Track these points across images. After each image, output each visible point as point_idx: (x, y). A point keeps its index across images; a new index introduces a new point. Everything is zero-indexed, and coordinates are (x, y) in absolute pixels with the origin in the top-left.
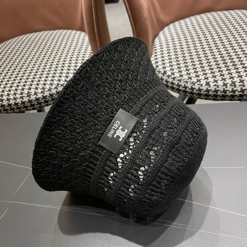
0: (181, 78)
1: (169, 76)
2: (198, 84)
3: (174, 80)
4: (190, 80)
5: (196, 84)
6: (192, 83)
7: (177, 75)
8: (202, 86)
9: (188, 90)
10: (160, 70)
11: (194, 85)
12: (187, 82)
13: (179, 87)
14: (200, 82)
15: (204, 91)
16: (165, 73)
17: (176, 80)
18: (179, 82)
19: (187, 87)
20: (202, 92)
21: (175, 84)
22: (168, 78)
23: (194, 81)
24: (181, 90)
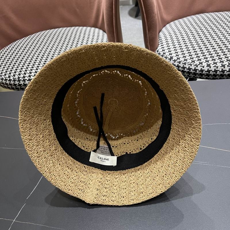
0: (186, 61)
1: (175, 61)
2: (200, 66)
3: (180, 63)
4: (193, 63)
5: (199, 66)
6: (195, 66)
7: (182, 59)
8: (203, 67)
9: (191, 71)
10: (167, 56)
11: (197, 67)
12: (191, 65)
13: (184, 69)
14: (202, 64)
15: (206, 72)
16: (171, 58)
17: (181, 63)
18: (184, 65)
19: (191, 69)
20: (204, 72)
21: (181, 67)
22: (175, 62)
23: (197, 64)
24: (186, 71)
